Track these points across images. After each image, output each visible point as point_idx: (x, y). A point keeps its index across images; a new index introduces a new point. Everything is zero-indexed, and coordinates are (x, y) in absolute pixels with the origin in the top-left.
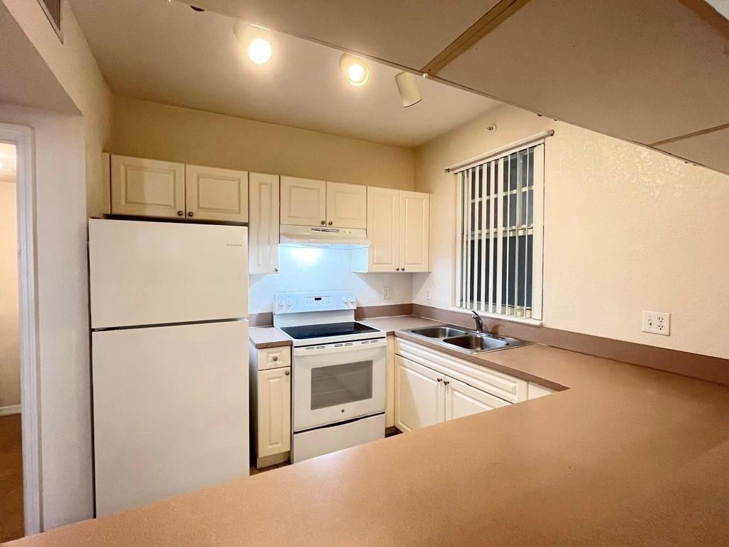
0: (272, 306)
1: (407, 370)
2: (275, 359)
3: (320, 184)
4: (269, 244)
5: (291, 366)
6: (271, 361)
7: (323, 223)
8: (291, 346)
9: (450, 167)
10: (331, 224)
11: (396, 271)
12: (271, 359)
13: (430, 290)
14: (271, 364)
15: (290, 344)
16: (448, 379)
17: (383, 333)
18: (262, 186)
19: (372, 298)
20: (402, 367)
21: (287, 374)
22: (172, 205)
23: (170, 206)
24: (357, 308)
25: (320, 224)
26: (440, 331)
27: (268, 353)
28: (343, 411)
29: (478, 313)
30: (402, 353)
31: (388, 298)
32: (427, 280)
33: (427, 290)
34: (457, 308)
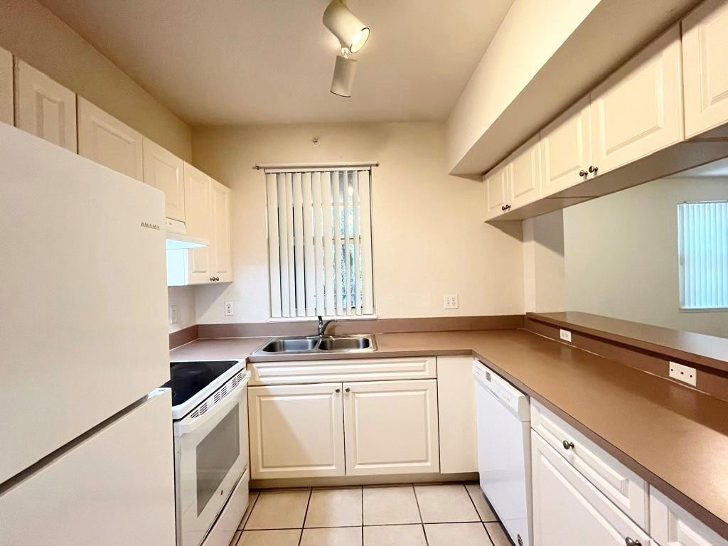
1: (275, 399)
9: (260, 165)
11: (210, 282)
13: (232, 303)
16: (346, 385)
20: (263, 399)
28: (222, 492)
31: (175, 320)
32: (225, 292)
33: (227, 303)
34: (277, 318)
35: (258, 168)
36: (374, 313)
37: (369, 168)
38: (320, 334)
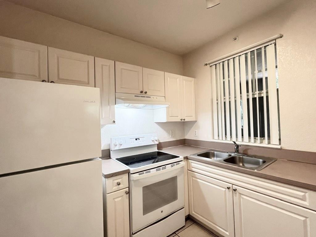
0: (109, 145)
1: (199, 180)
2: (119, 184)
3: (139, 68)
4: (109, 105)
5: (129, 187)
6: (116, 186)
7: (142, 92)
8: (129, 173)
9: (207, 63)
10: (146, 93)
11: (180, 121)
12: (115, 184)
13: (197, 131)
14: (116, 188)
15: (128, 172)
16: (235, 187)
17: (181, 158)
18: (104, 66)
19: (165, 137)
20: (193, 178)
21: (127, 193)
22: (37, 75)
23: (36, 76)
24: (159, 143)
25: (140, 93)
26: (211, 154)
27: (114, 180)
28: (162, 212)
29: (237, 143)
30: (193, 169)
31: (173, 136)
32: (195, 125)
33: (195, 130)
34: (216, 140)
35: (206, 65)
36: (280, 144)
37: (274, 41)
38: (235, 152)
